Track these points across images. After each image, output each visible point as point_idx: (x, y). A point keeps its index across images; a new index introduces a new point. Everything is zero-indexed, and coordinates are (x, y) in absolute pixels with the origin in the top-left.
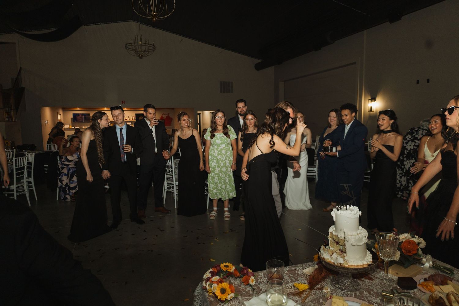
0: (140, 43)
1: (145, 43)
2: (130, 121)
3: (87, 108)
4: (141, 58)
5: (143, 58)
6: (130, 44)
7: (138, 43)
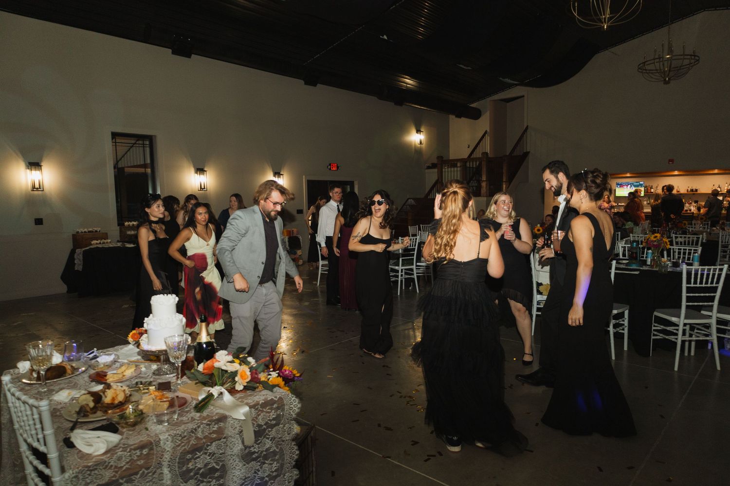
0: (668, 56)
1: (681, 55)
2: (723, 193)
3: (642, 173)
4: (666, 83)
5: (671, 81)
6: (653, 61)
7: (663, 58)
